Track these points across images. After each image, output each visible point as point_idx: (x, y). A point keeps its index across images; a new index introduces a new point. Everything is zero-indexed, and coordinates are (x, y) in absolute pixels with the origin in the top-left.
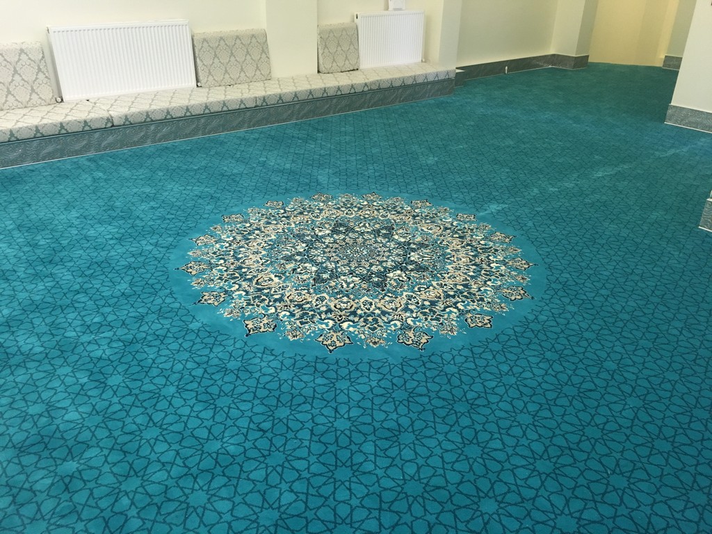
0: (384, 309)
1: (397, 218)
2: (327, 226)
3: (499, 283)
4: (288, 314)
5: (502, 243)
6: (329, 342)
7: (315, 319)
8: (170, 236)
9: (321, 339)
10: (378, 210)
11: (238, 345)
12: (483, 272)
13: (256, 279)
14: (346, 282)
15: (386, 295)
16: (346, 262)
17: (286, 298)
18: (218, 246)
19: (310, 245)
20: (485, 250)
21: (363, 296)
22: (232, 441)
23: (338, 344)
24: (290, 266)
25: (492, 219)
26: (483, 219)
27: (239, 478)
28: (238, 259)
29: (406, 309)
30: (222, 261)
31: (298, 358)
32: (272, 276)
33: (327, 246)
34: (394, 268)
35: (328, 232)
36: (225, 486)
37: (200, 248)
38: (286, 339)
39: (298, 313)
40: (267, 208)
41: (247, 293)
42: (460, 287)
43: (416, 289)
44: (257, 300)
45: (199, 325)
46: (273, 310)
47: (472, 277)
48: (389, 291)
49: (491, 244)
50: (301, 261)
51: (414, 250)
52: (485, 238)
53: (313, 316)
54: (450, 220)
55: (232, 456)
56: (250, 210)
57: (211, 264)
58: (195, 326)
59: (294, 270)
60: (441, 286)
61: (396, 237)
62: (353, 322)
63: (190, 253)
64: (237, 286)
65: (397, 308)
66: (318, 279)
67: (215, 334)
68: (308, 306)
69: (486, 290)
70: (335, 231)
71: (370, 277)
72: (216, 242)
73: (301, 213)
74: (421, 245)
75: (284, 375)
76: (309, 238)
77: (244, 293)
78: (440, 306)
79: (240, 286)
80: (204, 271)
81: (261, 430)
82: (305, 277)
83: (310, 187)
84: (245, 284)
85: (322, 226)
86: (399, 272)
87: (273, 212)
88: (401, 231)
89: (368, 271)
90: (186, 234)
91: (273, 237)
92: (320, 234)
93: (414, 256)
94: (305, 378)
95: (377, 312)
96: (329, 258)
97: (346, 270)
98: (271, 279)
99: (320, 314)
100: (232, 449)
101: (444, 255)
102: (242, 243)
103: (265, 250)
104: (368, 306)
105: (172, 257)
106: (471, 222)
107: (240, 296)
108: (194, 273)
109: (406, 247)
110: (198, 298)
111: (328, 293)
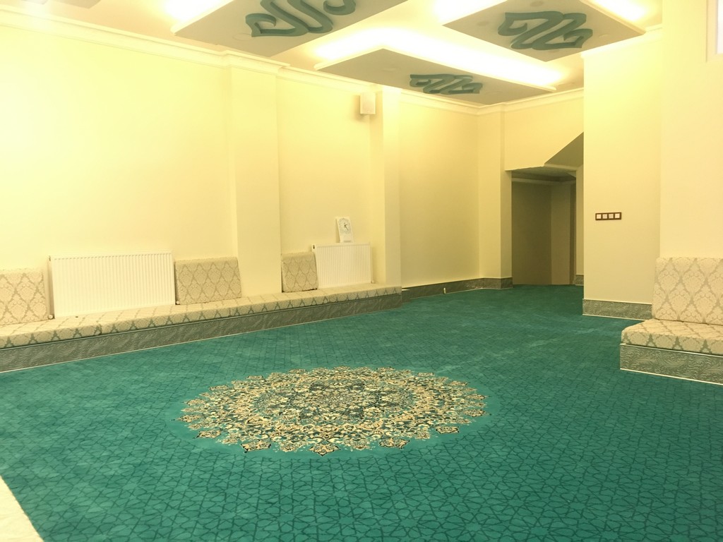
0: (364, 429)
1: (367, 379)
2: (305, 387)
3: (461, 408)
4: (280, 437)
5: (460, 386)
6: (320, 450)
7: (305, 439)
8: (162, 402)
9: (312, 449)
10: (349, 375)
11: (238, 458)
12: (446, 403)
13: (247, 421)
14: (328, 416)
15: (364, 421)
16: (326, 405)
17: (276, 429)
18: (208, 404)
19: (292, 398)
20: (445, 391)
21: (345, 423)
22: (244, 511)
23: (328, 451)
24: (276, 411)
25: (449, 374)
26: (441, 374)
27: (256, 531)
28: (229, 411)
29: (384, 427)
30: (214, 413)
31: (294, 461)
32: (262, 418)
33: (307, 398)
34: (370, 405)
35: (306, 390)
36: (244, 536)
37: (192, 407)
38: (281, 452)
39: (289, 437)
40: (249, 380)
41: (241, 429)
42: (429, 413)
43: (390, 416)
44: (250, 432)
45: (199, 450)
46: (266, 437)
47: (437, 406)
48: (366, 419)
49: (450, 388)
50: (286, 407)
51: (384, 395)
52: (445, 385)
53: (303, 437)
54: (413, 376)
55: (247, 520)
56: (233, 382)
57: (204, 415)
58: (196, 450)
59: (280, 413)
60: (412, 413)
61: (368, 389)
62: (339, 438)
63: (184, 410)
64: (231, 426)
65: (375, 428)
66: (302, 416)
67: (217, 453)
68: (297, 432)
69: (450, 413)
70: (311, 389)
71: (349, 412)
72: (206, 402)
73: (280, 381)
74: (390, 392)
75: (283, 472)
76: (291, 394)
77: (237, 429)
78: (413, 424)
79: (233, 425)
80: (198, 419)
81: (269, 503)
82: (291, 416)
83: (285, 366)
84: (238, 424)
85: (300, 387)
86: (374, 408)
87: (255, 382)
88: (371, 385)
89: (347, 409)
90: (176, 400)
91: (257, 396)
92: (299, 391)
93: (384, 398)
94: (303, 472)
95: (358, 431)
96: (311, 405)
97: (327, 410)
98: (260, 420)
99: (309, 435)
100: (246, 516)
101: (411, 396)
102: (231, 401)
103: (251, 403)
104: (350, 428)
105: (166, 414)
106: (431, 377)
107: (235, 431)
108: (189, 421)
109: (378, 394)
110: (197, 435)
111: (314, 423)
